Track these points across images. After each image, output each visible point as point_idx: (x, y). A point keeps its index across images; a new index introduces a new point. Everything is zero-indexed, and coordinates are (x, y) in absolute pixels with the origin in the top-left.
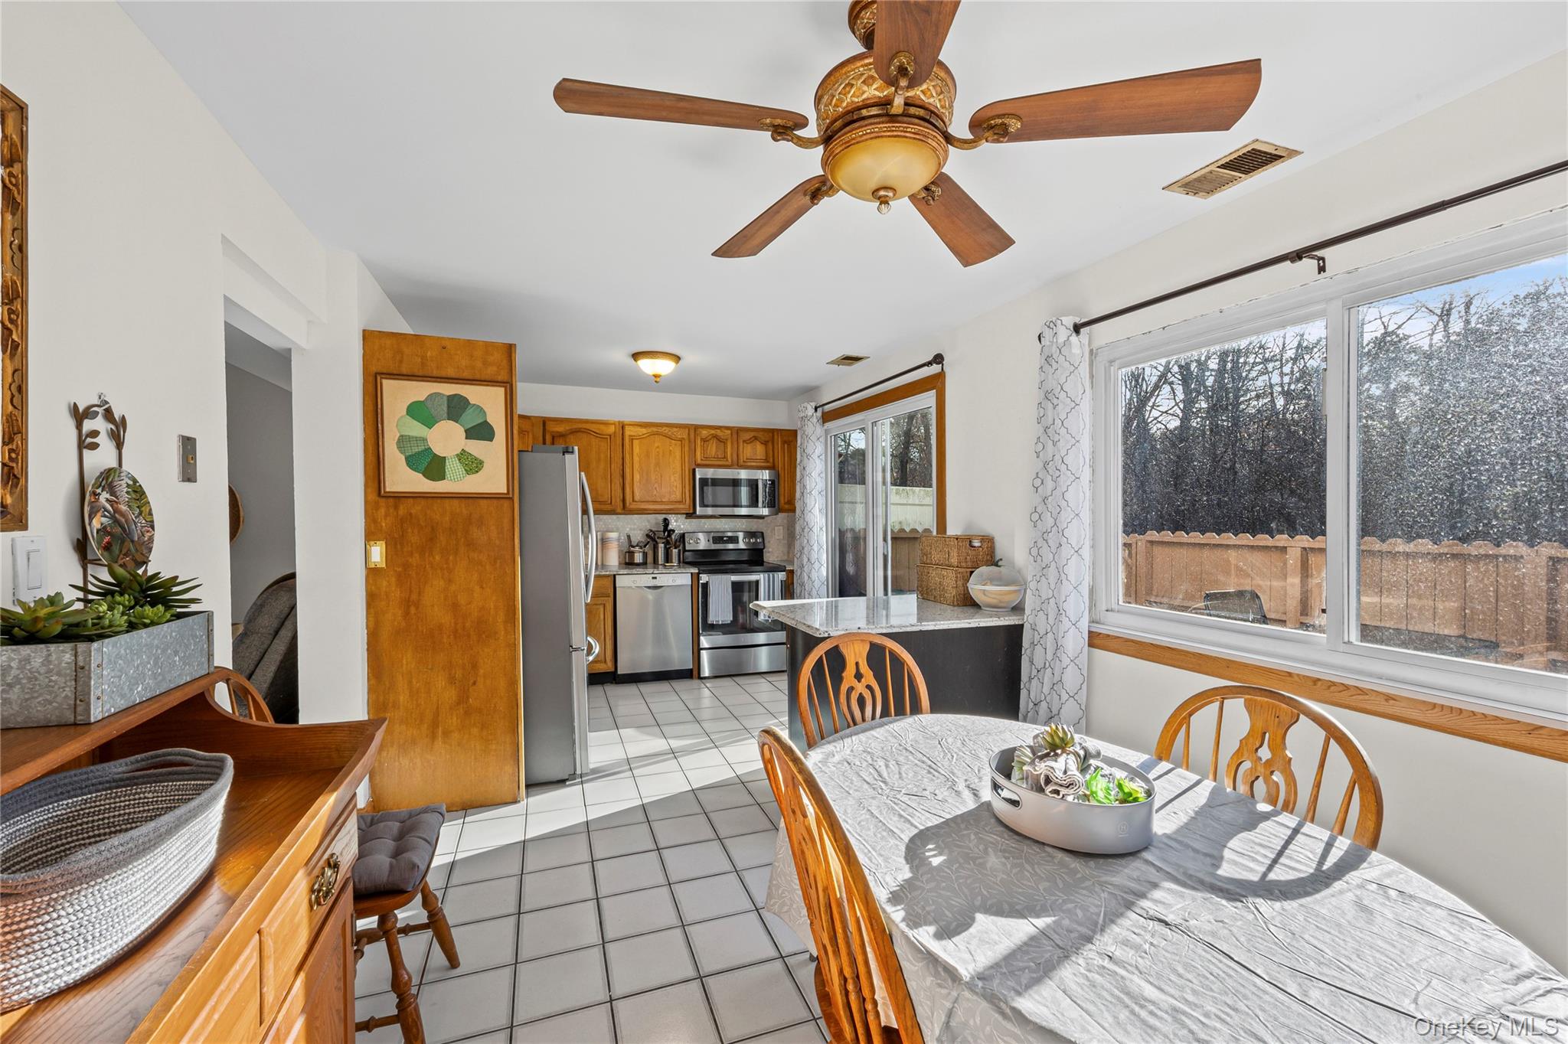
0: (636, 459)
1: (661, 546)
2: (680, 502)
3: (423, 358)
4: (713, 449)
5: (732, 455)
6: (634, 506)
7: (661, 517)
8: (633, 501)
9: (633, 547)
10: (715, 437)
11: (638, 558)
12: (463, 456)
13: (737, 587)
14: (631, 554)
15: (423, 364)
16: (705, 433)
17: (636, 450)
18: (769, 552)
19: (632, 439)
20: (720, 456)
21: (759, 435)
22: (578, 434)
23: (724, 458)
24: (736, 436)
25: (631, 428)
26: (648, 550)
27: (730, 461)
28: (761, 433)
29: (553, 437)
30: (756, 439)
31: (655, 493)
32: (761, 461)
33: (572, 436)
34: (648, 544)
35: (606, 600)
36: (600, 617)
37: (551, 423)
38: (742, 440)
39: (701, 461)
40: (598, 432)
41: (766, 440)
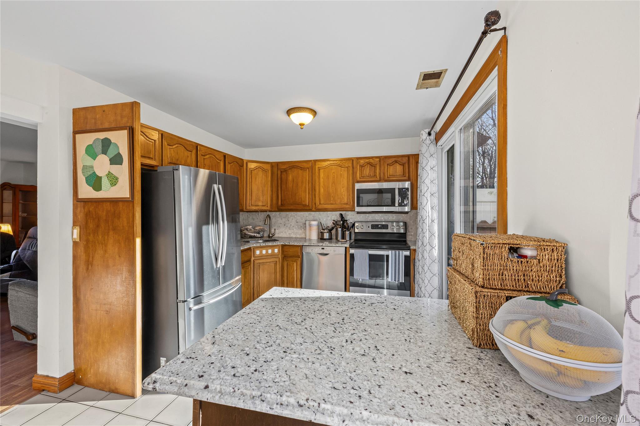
0: (322, 180)
1: (340, 229)
2: (347, 204)
3: (95, 119)
4: (367, 171)
5: (380, 174)
6: (320, 207)
7: (338, 213)
8: (320, 204)
9: (324, 230)
10: (369, 163)
11: (326, 236)
12: (109, 175)
13: (372, 258)
14: (322, 233)
15: (95, 123)
16: (362, 161)
17: (322, 175)
18: (411, 235)
19: (320, 169)
20: (371, 175)
21: (398, 160)
22: (293, 169)
23: (375, 176)
24: (383, 162)
25: (319, 163)
26: (334, 232)
27: (378, 177)
28: (400, 158)
29: (281, 172)
30: (397, 162)
31: (332, 199)
32: (400, 176)
33: (290, 171)
34: (333, 228)
35: (297, 259)
36: (294, 268)
37: (280, 164)
38: (386, 164)
39: (358, 179)
40: (302, 167)
41: (404, 162)
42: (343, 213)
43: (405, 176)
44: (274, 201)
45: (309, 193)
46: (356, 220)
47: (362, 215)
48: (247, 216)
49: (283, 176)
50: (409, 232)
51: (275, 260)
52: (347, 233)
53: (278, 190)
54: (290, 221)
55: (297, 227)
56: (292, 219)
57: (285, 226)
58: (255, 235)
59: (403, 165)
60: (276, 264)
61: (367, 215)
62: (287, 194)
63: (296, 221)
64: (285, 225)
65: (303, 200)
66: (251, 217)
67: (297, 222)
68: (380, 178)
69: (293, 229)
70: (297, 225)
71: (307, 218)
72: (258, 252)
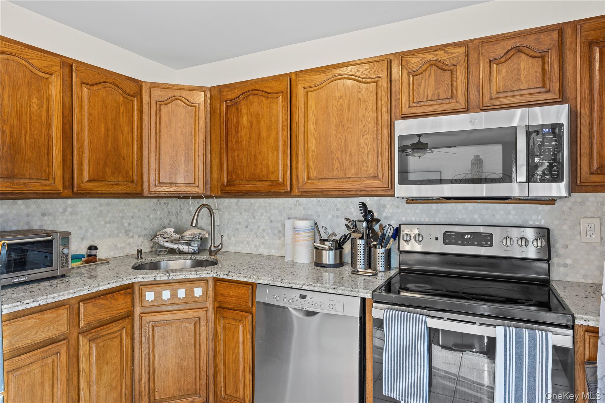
0: (312, 119)
1: (361, 243)
2: (376, 177)
4: (430, 85)
5: (467, 90)
6: (309, 187)
7: (355, 201)
8: (309, 178)
9: (323, 241)
10: (435, 64)
11: (328, 257)
14: (319, 251)
16: (415, 61)
18: (566, 265)
19: (307, 92)
20: (442, 96)
21: (525, 43)
22: (250, 98)
23: (452, 97)
24: (476, 55)
25: (307, 77)
26: (347, 247)
27: (462, 100)
28: (532, 37)
29: (227, 106)
30: (520, 51)
31: (337, 165)
32: (533, 91)
33: (244, 102)
34: (345, 238)
35: (246, 317)
36: (238, 339)
37: (226, 89)
38: (487, 60)
39: (405, 110)
40: (269, 90)
41: (544, 48)
42: (367, 200)
43: (548, 91)
44: (216, 175)
45: (284, 152)
46: (404, 220)
47: (420, 206)
48: (180, 206)
49: (230, 116)
50: (558, 256)
51: (196, 313)
52: (380, 251)
53: (221, 149)
54: (257, 217)
55: (270, 231)
56: (262, 214)
57: (248, 229)
58: (181, 247)
59: (543, 57)
60: (197, 323)
61: (434, 206)
62: (238, 156)
63: (269, 218)
64: (247, 227)
65: (271, 169)
66: (186, 209)
67: (271, 221)
68: (467, 101)
69: (263, 237)
70: (271, 228)
71: (292, 211)
72: (150, 296)
